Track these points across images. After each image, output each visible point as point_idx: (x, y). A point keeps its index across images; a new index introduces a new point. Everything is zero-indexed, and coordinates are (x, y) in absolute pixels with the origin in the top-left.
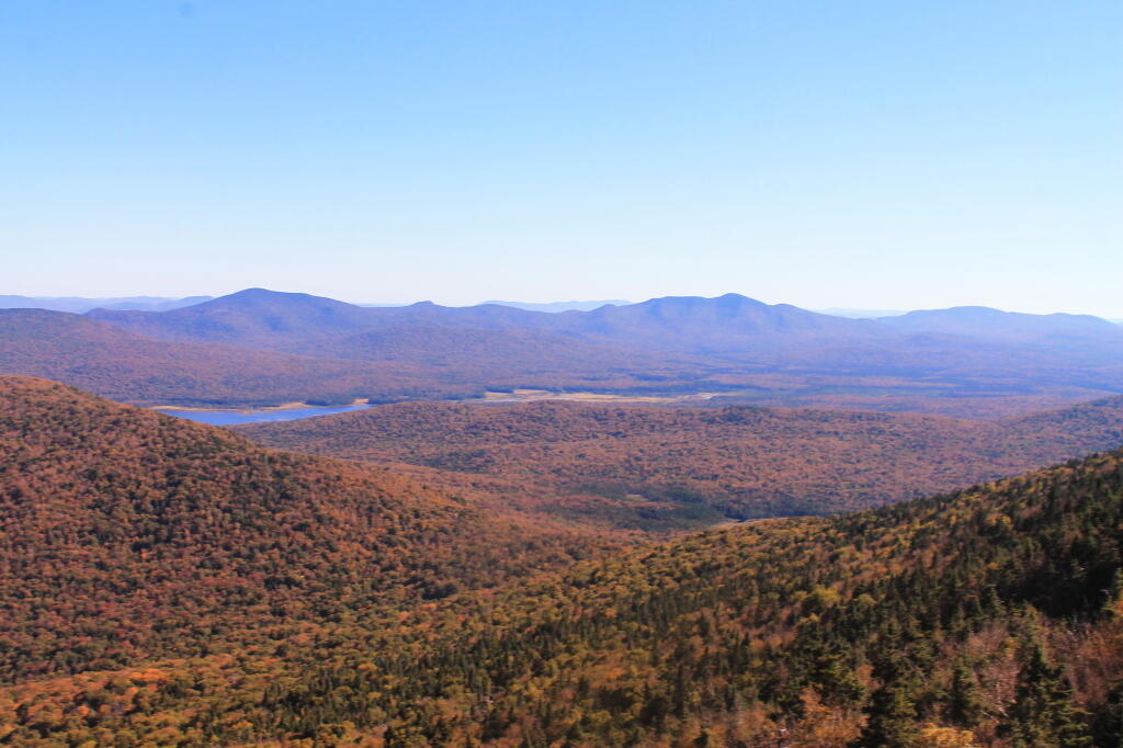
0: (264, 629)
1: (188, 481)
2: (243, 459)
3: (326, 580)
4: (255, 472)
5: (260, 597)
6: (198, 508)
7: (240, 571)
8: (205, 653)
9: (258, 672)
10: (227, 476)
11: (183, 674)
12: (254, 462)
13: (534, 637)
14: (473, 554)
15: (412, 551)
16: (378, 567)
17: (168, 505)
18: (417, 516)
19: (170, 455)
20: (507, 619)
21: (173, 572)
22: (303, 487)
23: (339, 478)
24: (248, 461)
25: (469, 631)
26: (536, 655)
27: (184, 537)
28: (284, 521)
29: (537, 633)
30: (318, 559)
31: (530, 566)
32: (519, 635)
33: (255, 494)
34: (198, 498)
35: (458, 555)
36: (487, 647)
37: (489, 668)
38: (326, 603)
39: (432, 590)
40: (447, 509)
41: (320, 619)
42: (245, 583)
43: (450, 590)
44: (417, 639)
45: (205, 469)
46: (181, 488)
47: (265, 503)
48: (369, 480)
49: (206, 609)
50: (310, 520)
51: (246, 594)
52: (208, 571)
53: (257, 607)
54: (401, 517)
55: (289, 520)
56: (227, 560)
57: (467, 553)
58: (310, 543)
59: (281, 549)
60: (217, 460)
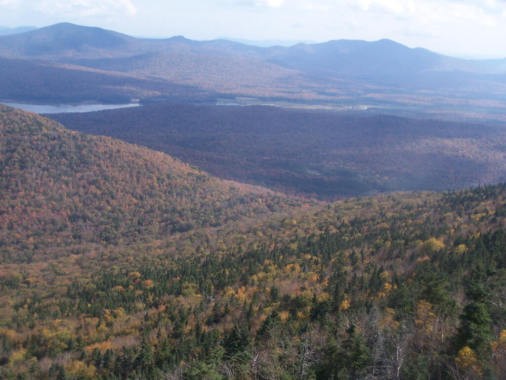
0: (68, 248)
1: (20, 149)
2: (56, 136)
3: (109, 217)
4: (64, 145)
5: (66, 226)
6: (26, 167)
7: (53, 209)
8: (30, 261)
9: (64, 274)
10: (46, 147)
11: (16, 274)
12: (63, 139)
13: (242, 260)
14: (205, 204)
15: (165, 201)
16: (143, 210)
17: (7, 164)
18: (169, 177)
19: (9, 132)
20: (225, 248)
21: (10, 209)
22: (95, 156)
23: (119, 151)
24: (59, 137)
25: (200, 255)
27: (17, 186)
28: (81, 178)
29: (245, 258)
30: (103, 204)
31: (242, 214)
32: (233, 258)
33: (64, 160)
34: (27, 161)
35: (195, 204)
36: (212, 264)
37: (212, 279)
38: (109, 232)
39: (177, 226)
40: (189, 174)
41: (105, 242)
42: (57, 218)
43: (189, 227)
44: (167, 258)
45: (31, 143)
46: (15, 154)
47: (70, 166)
48: (138, 153)
49: (31, 233)
50: (99, 178)
51: (57, 225)
52: (32, 208)
53: (64, 233)
54: (158, 179)
55: (86, 177)
56: (45, 202)
57: (201, 204)
58: (99, 192)
59: (80, 196)
60: (40, 136)
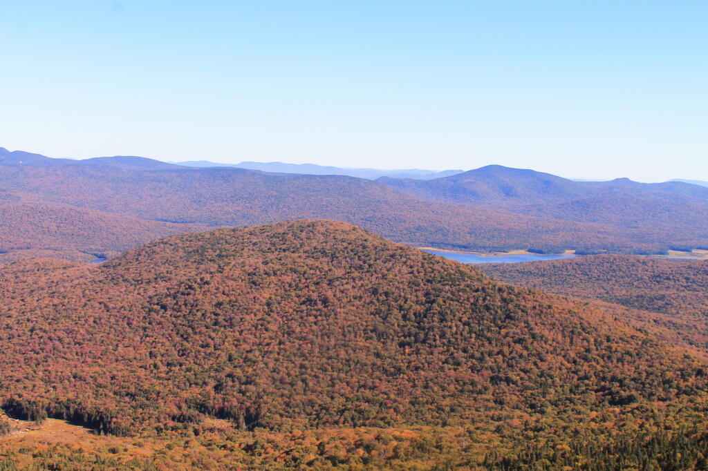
0: (488, 413)
1: (440, 300)
2: (480, 288)
3: (536, 382)
4: (488, 298)
5: (486, 389)
6: (446, 321)
7: (473, 369)
8: (444, 424)
9: (481, 442)
10: (468, 299)
11: (429, 437)
12: (487, 290)
13: (699, 441)
14: (652, 374)
15: (603, 367)
16: (576, 377)
17: (425, 316)
18: (608, 340)
19: (428, 281)
20: (677, 426)
21: (426, 365)
22: (523, 311)
23: (550, 307)
24: (483, 289)
25: (644, 431)
26: (700, 455)
27: (435, 340)
28: (507, 335)
29: (702, 439)
30: (530, 366)
31: (698, 388)
32: (686, 439)
33: (487, 314)
34: (447, 313)
35: (639, 373)
36: (659, 444)
37: (659, 460)
38: (535, 399)
39: (617, 398)
40: (632, 337)
41: (529, 410)
42: (476, 378)
43: (631, 399)
44: (602, 433)
45: (452, 293)
46: (435, 305)
47: (494, 321)
48: (573, 310)
49: (447, 393)
50: (527, 337)
51: (476, 386)
52: (450, 366)
53: (484, 396)
54: (595, 341)
55: (511, 334)
56: (464, 360)
57: (647, 373)
58: (525, 353)
59: (504, 356)
60: (462, 287)
